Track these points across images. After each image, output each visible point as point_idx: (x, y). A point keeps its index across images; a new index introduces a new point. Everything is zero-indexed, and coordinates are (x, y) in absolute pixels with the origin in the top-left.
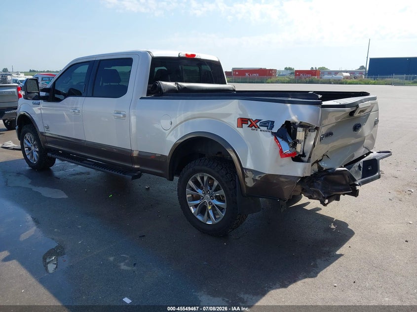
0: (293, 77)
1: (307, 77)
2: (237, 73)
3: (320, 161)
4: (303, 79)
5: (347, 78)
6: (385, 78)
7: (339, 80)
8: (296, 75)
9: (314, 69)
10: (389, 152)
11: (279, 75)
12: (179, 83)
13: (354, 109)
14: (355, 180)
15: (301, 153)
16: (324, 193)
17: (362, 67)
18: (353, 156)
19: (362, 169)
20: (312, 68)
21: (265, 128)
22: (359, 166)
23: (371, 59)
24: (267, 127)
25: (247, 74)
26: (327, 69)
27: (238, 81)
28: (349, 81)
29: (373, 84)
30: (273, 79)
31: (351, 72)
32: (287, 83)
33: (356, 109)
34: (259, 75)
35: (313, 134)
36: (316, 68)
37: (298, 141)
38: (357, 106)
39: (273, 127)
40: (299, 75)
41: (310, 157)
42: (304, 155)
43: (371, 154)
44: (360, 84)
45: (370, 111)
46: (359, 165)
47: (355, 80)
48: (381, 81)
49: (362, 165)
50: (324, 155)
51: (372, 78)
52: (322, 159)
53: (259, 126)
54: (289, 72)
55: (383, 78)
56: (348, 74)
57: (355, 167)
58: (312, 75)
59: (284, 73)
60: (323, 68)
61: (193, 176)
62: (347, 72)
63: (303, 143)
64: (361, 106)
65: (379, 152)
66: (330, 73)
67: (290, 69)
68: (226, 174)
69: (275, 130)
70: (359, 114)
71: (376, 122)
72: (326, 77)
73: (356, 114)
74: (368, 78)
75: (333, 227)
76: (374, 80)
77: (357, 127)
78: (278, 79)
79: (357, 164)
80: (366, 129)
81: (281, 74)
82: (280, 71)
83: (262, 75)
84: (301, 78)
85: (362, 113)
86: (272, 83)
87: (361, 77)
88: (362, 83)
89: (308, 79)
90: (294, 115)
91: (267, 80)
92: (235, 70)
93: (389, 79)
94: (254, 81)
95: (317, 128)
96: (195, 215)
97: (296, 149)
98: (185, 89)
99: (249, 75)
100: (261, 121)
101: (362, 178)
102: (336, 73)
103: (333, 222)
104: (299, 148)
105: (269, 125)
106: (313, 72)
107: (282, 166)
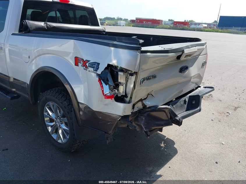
0: (172, 26)
1: (181, 26)
2: (138, 21)
3: (145, 99)
4: (178, 27)
5: (205, 27)
6: (228, 29)
7: (200, 29)
8: (174, 24)
9: (186, 21)
10: (212, 88)
11: (165, 24)
12: (48, 23)
13: (180, 54)
14: (176, 116)
15: (124, 94)
16: (145, 128)
17: (215, 22)
18: (182, 91)
19: (187, 103)
20: (185, 20)
21: (92, 69)
22: (185, 101)
23: (221, 17)
24: (94, 68)
25: (144, 22)
26: (194, 22)
27: (139, 26)
28: (206, 29)
29: (220, 32)
30: (160, 26)
31: (209, 24)
32: (168, 29)
33: (182, 54)
34: (152, 23)
35: (133, 78)
36: (187, 20)
37: (120, 83)
38: (183, 51)
39: (98, 69)
40: (176, 24)
41: (131, 98)
42: (126, 96)
43: (199, 88)
44: (213, 32)
45: (199, 55)
46: (185, 99)
47: (210, 29)
48: (225, 31)
49: (187, 100)
50: (148, 94)
51: (220, 28)
52: (147, 98)
53: (88, 66)
54: (171, 22)
55: (226, 29)
56: (206, 25)
57: (180, 102)
58: (184, 25)
59: (168, 23)
60: (192, 21)
61: (47, 103)
62: (205, 24)
63: (124, 85)
64: (187, 51)
65: (205, 87)
66: (196, 24)
67: (172, 20)
68: (68, 105)
69: (99, 72)
70: (186, 58)
71: (204, 64)
72: (193, 26)
73: (183, 58)
74: (218, 28)
75: (162, 145)
76: (221, 29)
77: (184, 69)
78: (163, 26)
79: (183, 99)
80: (193, 71)
81: (166, 23)
82: (165, 22)
83: (153, 23)
84: (177, 26)
85: (189, 58)
86: (159, 28)
87: (214, 27)
88: (214, 31)
89: (181, 27)
90: (115, 59)
91: (156, 26)
92: (137, 19)
93: (230, 30)
94: (148, 27)
95: (136, 73)
96: (51, 134)
97: (118, 90)
98: (55, 28)
99: (146, 22)
100: (90, 62)
101: (186, 111)
102: (199, 24)
103: (164, 140)
104: (121, 89)
105: (95, 67)
106: (185, 23)
107: (106, 105)
